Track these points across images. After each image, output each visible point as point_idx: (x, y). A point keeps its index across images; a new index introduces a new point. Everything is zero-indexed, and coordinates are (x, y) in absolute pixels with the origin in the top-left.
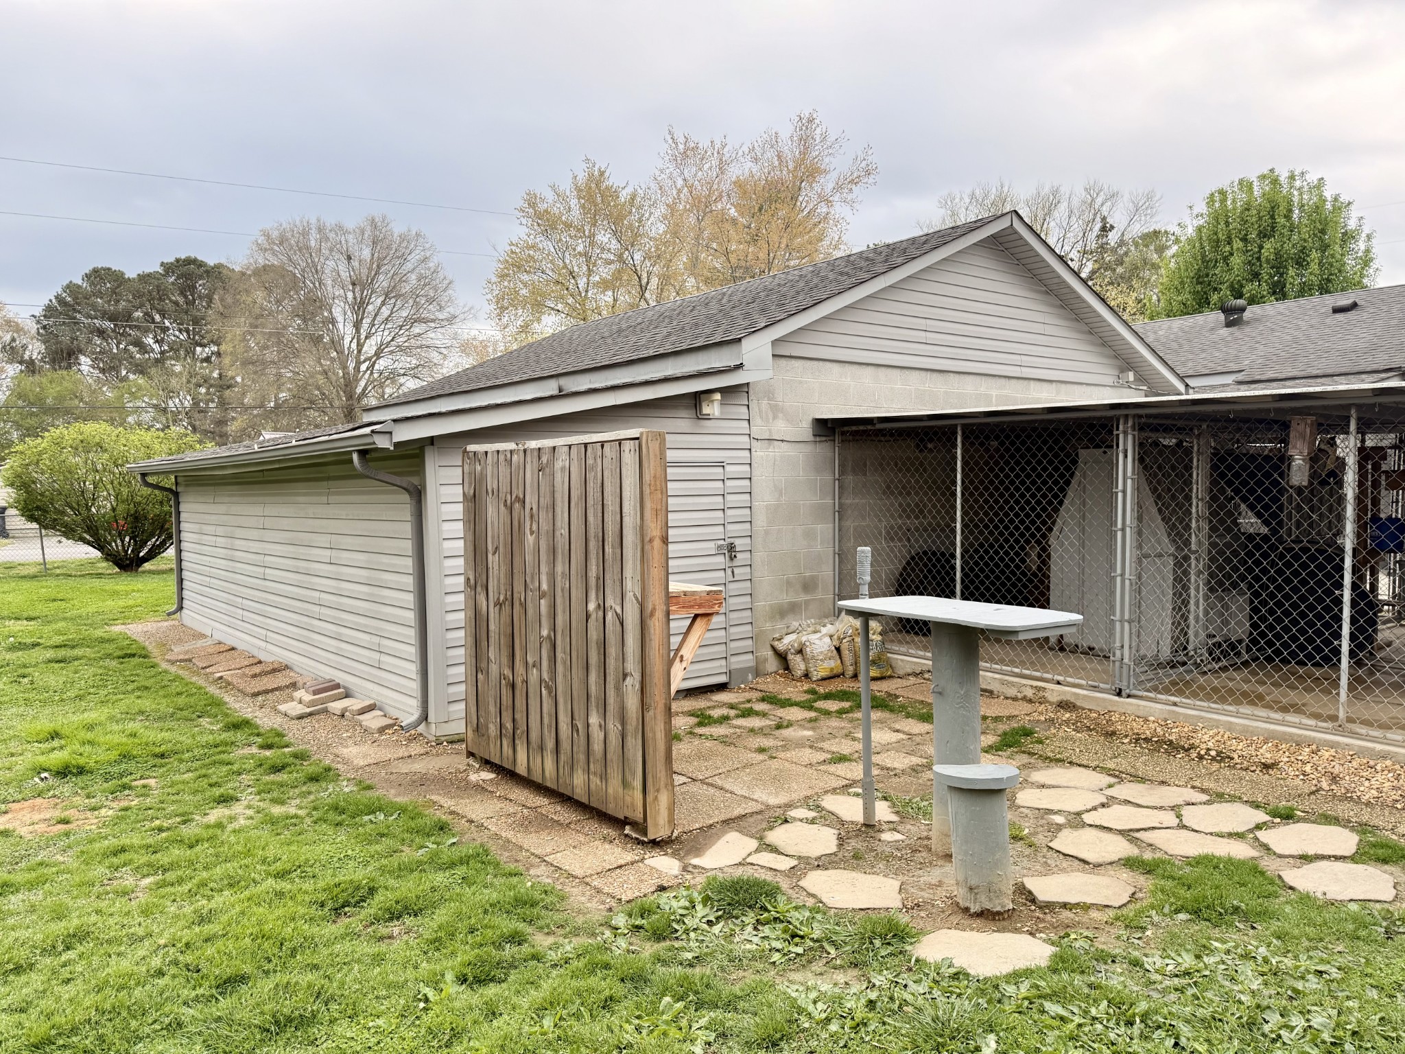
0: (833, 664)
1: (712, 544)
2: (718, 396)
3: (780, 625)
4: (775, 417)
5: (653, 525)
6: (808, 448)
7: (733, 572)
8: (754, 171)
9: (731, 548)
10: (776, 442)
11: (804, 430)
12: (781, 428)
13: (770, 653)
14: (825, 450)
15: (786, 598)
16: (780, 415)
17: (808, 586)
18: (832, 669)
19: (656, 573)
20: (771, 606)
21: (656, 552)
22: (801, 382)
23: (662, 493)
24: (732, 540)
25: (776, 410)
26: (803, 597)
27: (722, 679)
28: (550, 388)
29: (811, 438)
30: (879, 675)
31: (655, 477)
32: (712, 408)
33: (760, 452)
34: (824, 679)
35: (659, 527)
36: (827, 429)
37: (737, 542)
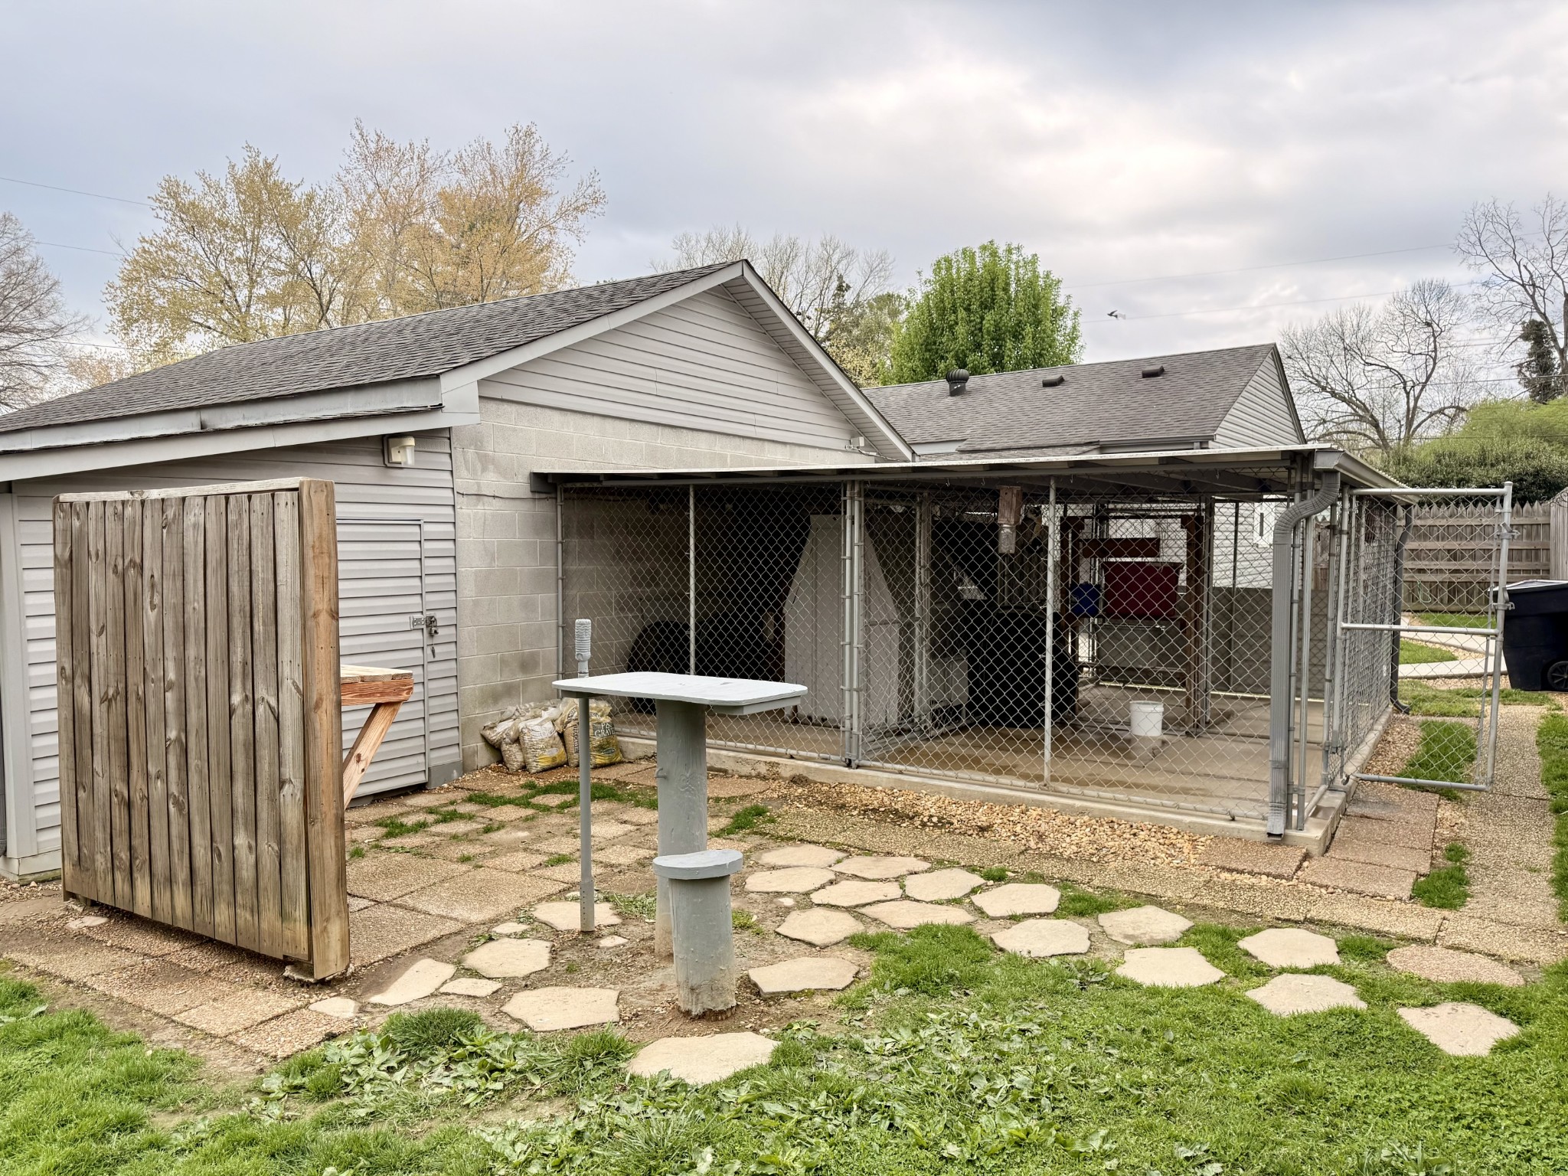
0: (556, 752)
1: (406, 619)
2: (411, 441)
3: (493, 711)
4: (484, 469)
5: (317, 597)
6: (525, 508)
7: (433, 652)
8: (463, 184)
9: (431, 622)
10: (486, 498)
11: (521, 485)
12: (491, 482)
13: (481, 744)
14: (544, 509)
15: (498, 680)
16: (491, 467)
17: (527, 664)
18: (554, 759)
19: (322, 655)
20: (481, 689)
21: (322, 628)
22: (515, 430)
23: (330, 557)
24: (431, 613)
25: (485, 462)
26: (520, 678)
27: (421, 779)
28: (189, 423)
29: (529, 495)
30: (607, 762)
31: (320, 536)
32: (405, 455)
33: (467, 510)
34: (544, 770)
35: (326, 600)
36: (547, 485)
37: (438, 615)
